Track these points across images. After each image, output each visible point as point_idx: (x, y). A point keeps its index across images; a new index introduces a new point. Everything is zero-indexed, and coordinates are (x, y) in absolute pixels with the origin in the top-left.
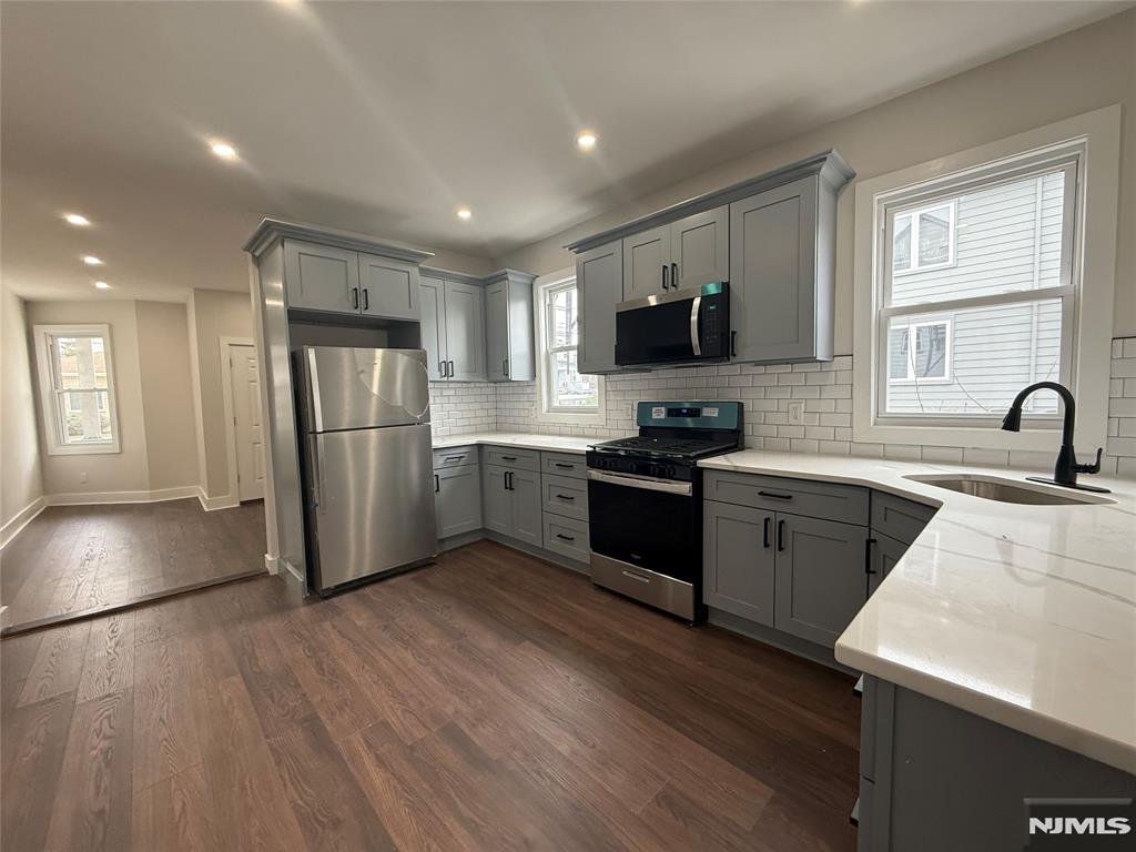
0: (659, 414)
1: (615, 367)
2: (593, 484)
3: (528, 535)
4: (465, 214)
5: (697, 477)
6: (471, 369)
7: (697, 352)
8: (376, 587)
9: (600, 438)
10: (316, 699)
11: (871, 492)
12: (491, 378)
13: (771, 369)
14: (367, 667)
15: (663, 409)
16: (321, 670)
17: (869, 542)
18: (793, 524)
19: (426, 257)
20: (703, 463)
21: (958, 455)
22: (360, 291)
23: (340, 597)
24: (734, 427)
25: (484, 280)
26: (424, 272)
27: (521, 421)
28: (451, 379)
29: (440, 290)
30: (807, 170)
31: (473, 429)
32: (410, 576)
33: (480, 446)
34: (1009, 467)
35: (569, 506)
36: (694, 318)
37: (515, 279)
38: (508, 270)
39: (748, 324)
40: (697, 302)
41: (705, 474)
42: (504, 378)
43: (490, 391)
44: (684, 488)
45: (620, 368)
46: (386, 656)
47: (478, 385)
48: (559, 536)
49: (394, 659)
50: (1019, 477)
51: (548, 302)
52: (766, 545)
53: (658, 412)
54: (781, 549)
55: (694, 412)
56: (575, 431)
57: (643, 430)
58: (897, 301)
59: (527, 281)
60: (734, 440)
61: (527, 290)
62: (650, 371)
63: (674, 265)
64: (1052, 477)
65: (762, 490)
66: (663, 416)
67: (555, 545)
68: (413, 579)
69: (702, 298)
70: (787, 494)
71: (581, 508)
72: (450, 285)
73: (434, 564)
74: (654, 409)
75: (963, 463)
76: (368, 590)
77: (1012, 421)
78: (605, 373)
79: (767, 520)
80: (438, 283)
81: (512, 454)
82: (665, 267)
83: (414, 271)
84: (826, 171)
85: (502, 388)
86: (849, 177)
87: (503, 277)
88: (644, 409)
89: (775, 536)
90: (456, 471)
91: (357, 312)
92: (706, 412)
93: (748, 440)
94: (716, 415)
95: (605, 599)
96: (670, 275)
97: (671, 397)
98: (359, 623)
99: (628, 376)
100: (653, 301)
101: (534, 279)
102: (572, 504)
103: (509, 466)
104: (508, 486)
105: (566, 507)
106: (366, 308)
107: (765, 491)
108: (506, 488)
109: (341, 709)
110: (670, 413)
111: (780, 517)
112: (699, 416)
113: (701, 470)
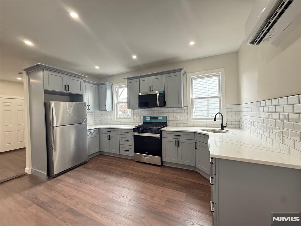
0: (148, 119)
1: (138, 108)
2: (135, 136)
3: (115, 151)
4: (97, 67)
5: (161, 132)
6: (95, 107)
7: (158, 105)
8: (71, 172)
9: (136, 125)
10: (68, 204)
11: (195, 133)
12: (100, 110)
14: (80, 192)
15: (149, 118)
16: (65, 197)
17: (195, 143)
18: (181, 141)
19: (85, 77)
20: (162, 129)
21: (205, 125)
22: (67, 86)
23: (60, 176)
24: (165, 121)
25: (99, 84)
26: (84, 81)
27: (108, 121)
28: (89, 110)
29: (87, 86)
30: (179, 70)
32: (81, 167)
33: (99, 129)
34: (213, 127)
35: (127, 142)
36: (158, 98)
37: (108, 85)
38: (107, 82)
39: (168, 99)
40: (158, 95)
41: (162, 132)
42: (105, 110)
43: (98, 113)
44: (158, 135)
45: (139, 108)
46: (85, 189)
47: (95, 112)
48: (125, 150)
49: (87, 189)
50: (215, 129)
51: (116, 91)
52: (176, 146)
54: (179, 146)
55: (157, 118)
56: (125, 123)
57: (144, 123)
58: (194, 97)
59: (111, 85)
60: (165, 124)
61: (111, 87)
62: (145, 109)
63: (152, 86)
64: (220, 128)
65: (174, 134)
66: (149, 119)
67: (123, 153)
68: (83, 168)
69: (159, 94)
70: (180, 135)
71: (131, 142)
72: (90, 85)
73: (87, 162)
74: (147, 118)
75: (206, 127)
76: (69, 173)
77: (215, 119)
78: (133, 109)
79: (176, 141)
80: (86, 84)
81: (109, 130)
82: (150, 86)
83: (82, 81)
84: (183, 71)
85: (104, 113)
86: (185, 72)
87: (105, 84)
88: (144, 118)
89: (178, 144)
90: (93, 136)
91: (66, 91)
92: (159, 118)
93: (168, 124)
94: (161, 119)
95: (139, 164)
96: (151, 88)
97: (150, 115)
98: (71, 182)
99: (142, 110)
101: (113, 85)
102: (128, 142)
103: (109, 134)
104: (109, 138)
105: (127, 143)
106: (69, 90)
107: (175, 134)
108: (108, 139)
109: (78, 204)
110: (151, 118)
111: (178, 140)
112: (158, 119)
113: (161, 131)
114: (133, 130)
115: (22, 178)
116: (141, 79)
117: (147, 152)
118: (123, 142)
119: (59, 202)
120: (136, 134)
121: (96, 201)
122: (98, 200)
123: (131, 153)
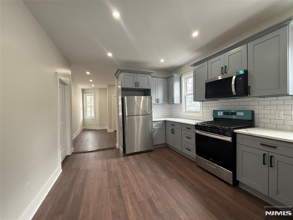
0: (220, 114)
1: (205, 99)
3: (178, 147)
4: (162, 61)
5: (234, 136)
6: (164, 101)
7: (234, 94)
8: (138, 155)
9: (201, 120)
10: (121, 182)
12: (169, 103)
13: (266, 99)
15: (222, 112)
16: (123, 175)
18: (278, 158)
19: (153, 73)
20: (237, 131)
22: (137, 83)
23: (130, 156)
24: (250, 119)
25: (168, 77)
26: (152, 77)
27: (177, 114)
28: (158, 103)
29: (156, 81)
30: (282, 25)
31: (164, 116)
32: (146, 154)
33: (165, 121)
35: (190, 140)
36: (233, 83)
38: (174, 74)
39: (256, 83)
40: (234, 78)
41: (237, 135)
42: (172, 103)
43: (169, 106)
44: (229, 139)
45: (207, 99)
46: (138, 174)
47: (166, 105)
48: (187, 149)
51: (185, 82)
52: (264, 164)
53: (220, 113)
54: (271, 166)
55: (234, 114)
57: (215, 119)
59: (180, 76)
60: (251, 123)
61: (179, 79)
62: (217, 100)
63: (226, 66)
65: (262, 143)
66: (222, 114)
67: (185, 151)
68: (147, 155)
69: (236, 76)
70: (274, 145)
71: (193, 141)
72: (159, 79)
73: (152, 151)
74: (219, 112)
76: (136, 156)
78: (202, 101)
79: (264, 155)
80: (156, 79)
81: (174, 124)
82: (222, 67)
83: (150, 76)
85: (172, 106)
87: (173, 76)
88: (215, 112)
89: (268, 161)
90: (159, 127)
91: (136, 87)
92: (238, 114)
93: (256, 124)
94: (242, 115)
96: (224, 70)
97: (225, 108)
98: (133, 164)
99: (210, 102)
101: (181, 76)
103: (173, 127)
104: (172, 132)
106: (138, 86)
107: (264, 143)
109: (125, 186)
110: (224, 113)
111: (271, 154)
112: (236, 114)
113: (236, 133)
114: (194, 126)
115: (113, 150)
116: (210, 61)
117: (211, 159)
118: (185, 139)
119: (118, 177)
120: (198, 132)
121: (138, 191)
122: (139, 191)
123: (193, 154)
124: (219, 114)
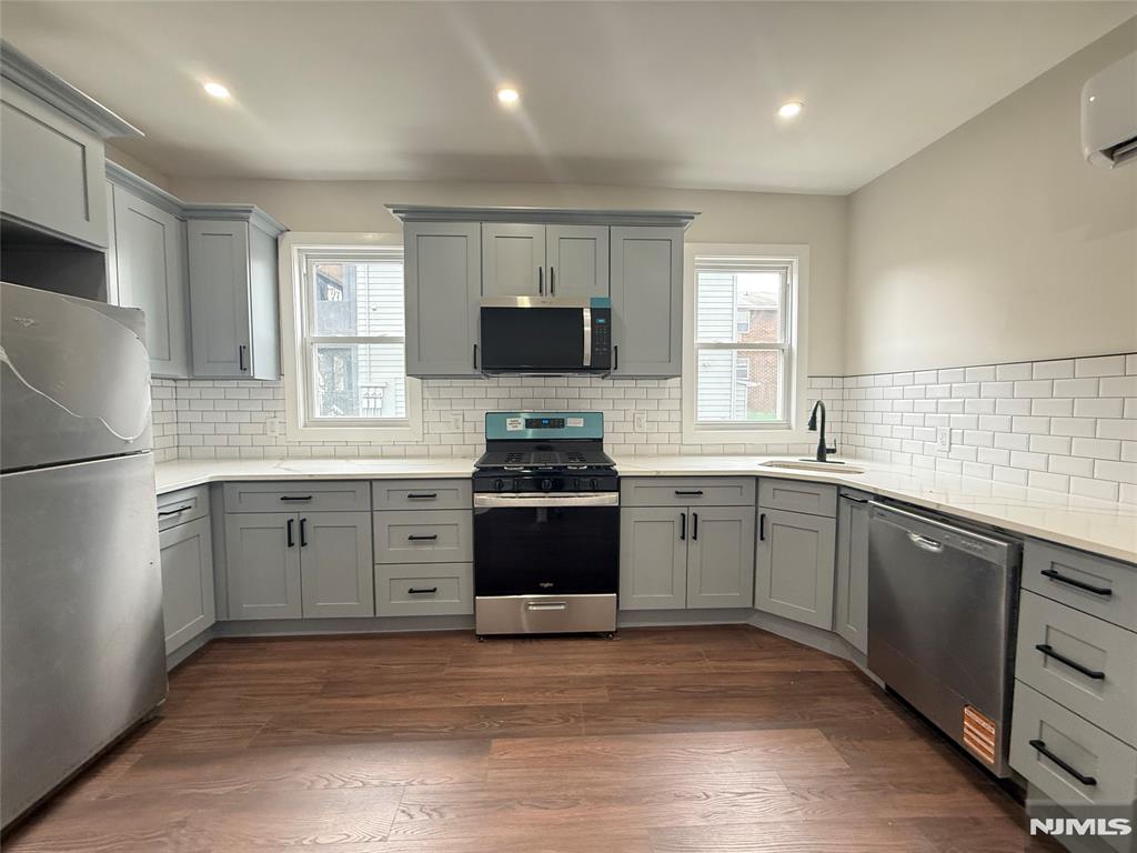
0: (516, 428)
3: (341, 602)
4: (217, 90)
7: (587, 363)
12: (197, 374)
13: (641, 383)
15: (520, 420)
17: (762, 516)
18: (704, 514)
19: (126, 131)
20: (622, 471)
24: (597, 437)
25: (185, 209)
30: (675, 220)
33: (212, 486)
34: (788, 454)
35: (430, 548)
36: (587, 329)
37: (257, 229)
38: (256, 207)
39: (624, 336)
40: (587, 313)
41: (623, 482)
42: (237, 373)
43: (166, 394)
44: (607, 499)
48: (411, 591)
52: (683, 538)
53: (514, 423)
54: (695, 538)
55: (560, 423)
56: (363, 451)
58: (702, 339)
59: (273, 232)
63: (552, 270)
65: (674, 490)
66: (521, 427)
67: (397, 605)
69: (592, 310)
70: (698, 490)
71: (456, 546)
74: (508, 421)
81: (298, 492)
82: (541, 270)
83: (94, 147)
84: (690, 227)
90: (175, 534)
92: (571, 422)
94: (581, 425)
96: (547, 281)
100: (524, 302)
101: (282, 232)
102: (431, 544)
103: (296, 511)
104: (296, 540)
105: (426, 549)
107: (682, 490)
108: (290, 544)
110: (530, 424)
112: (563, 426)
113: (620, 478)
116: (492, 229)
118: (398, 549)
124: (510, 428)
